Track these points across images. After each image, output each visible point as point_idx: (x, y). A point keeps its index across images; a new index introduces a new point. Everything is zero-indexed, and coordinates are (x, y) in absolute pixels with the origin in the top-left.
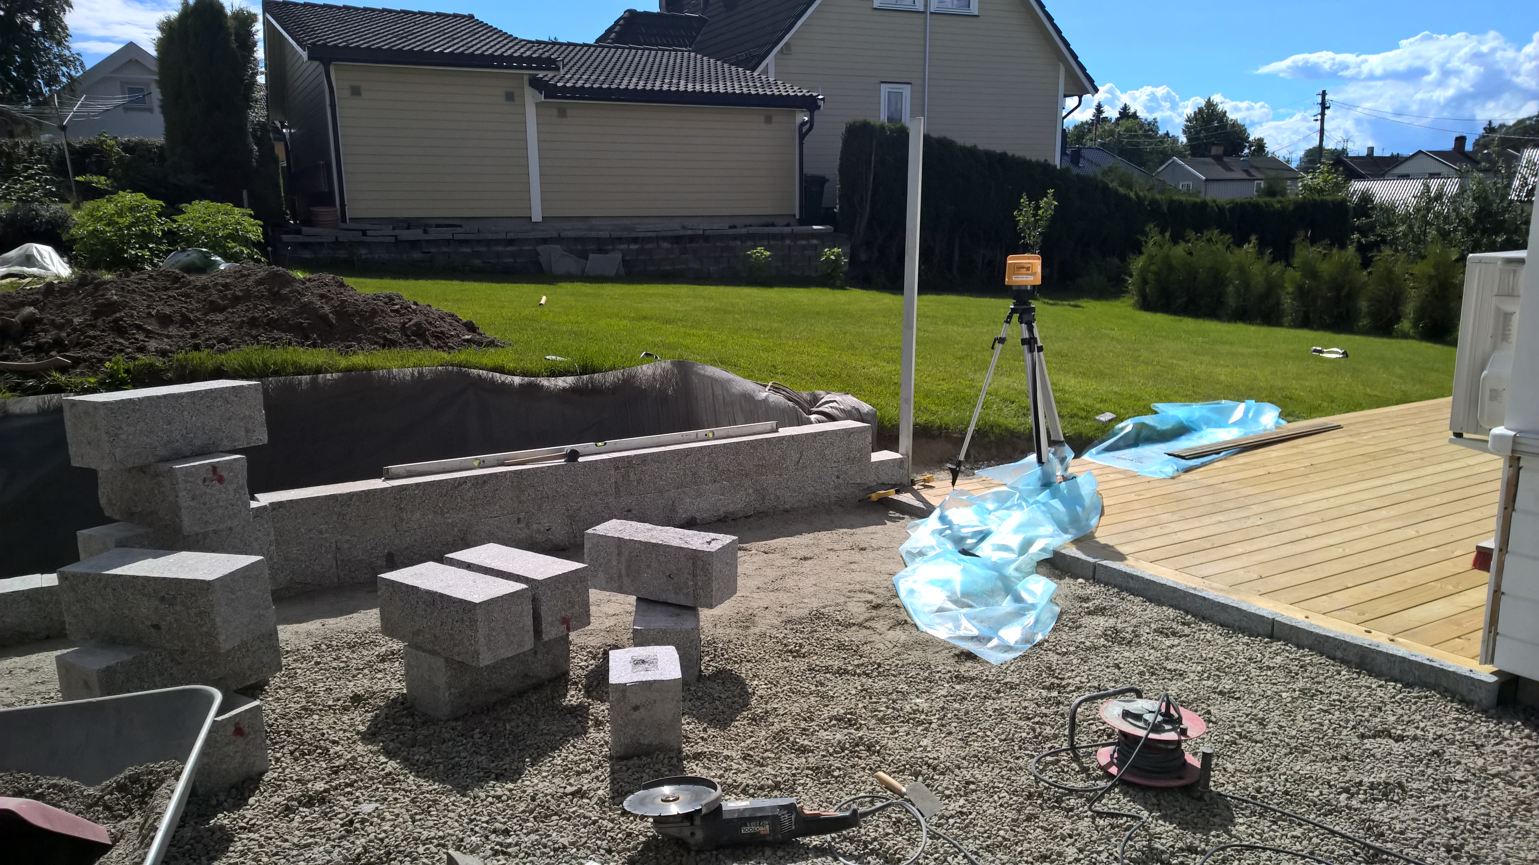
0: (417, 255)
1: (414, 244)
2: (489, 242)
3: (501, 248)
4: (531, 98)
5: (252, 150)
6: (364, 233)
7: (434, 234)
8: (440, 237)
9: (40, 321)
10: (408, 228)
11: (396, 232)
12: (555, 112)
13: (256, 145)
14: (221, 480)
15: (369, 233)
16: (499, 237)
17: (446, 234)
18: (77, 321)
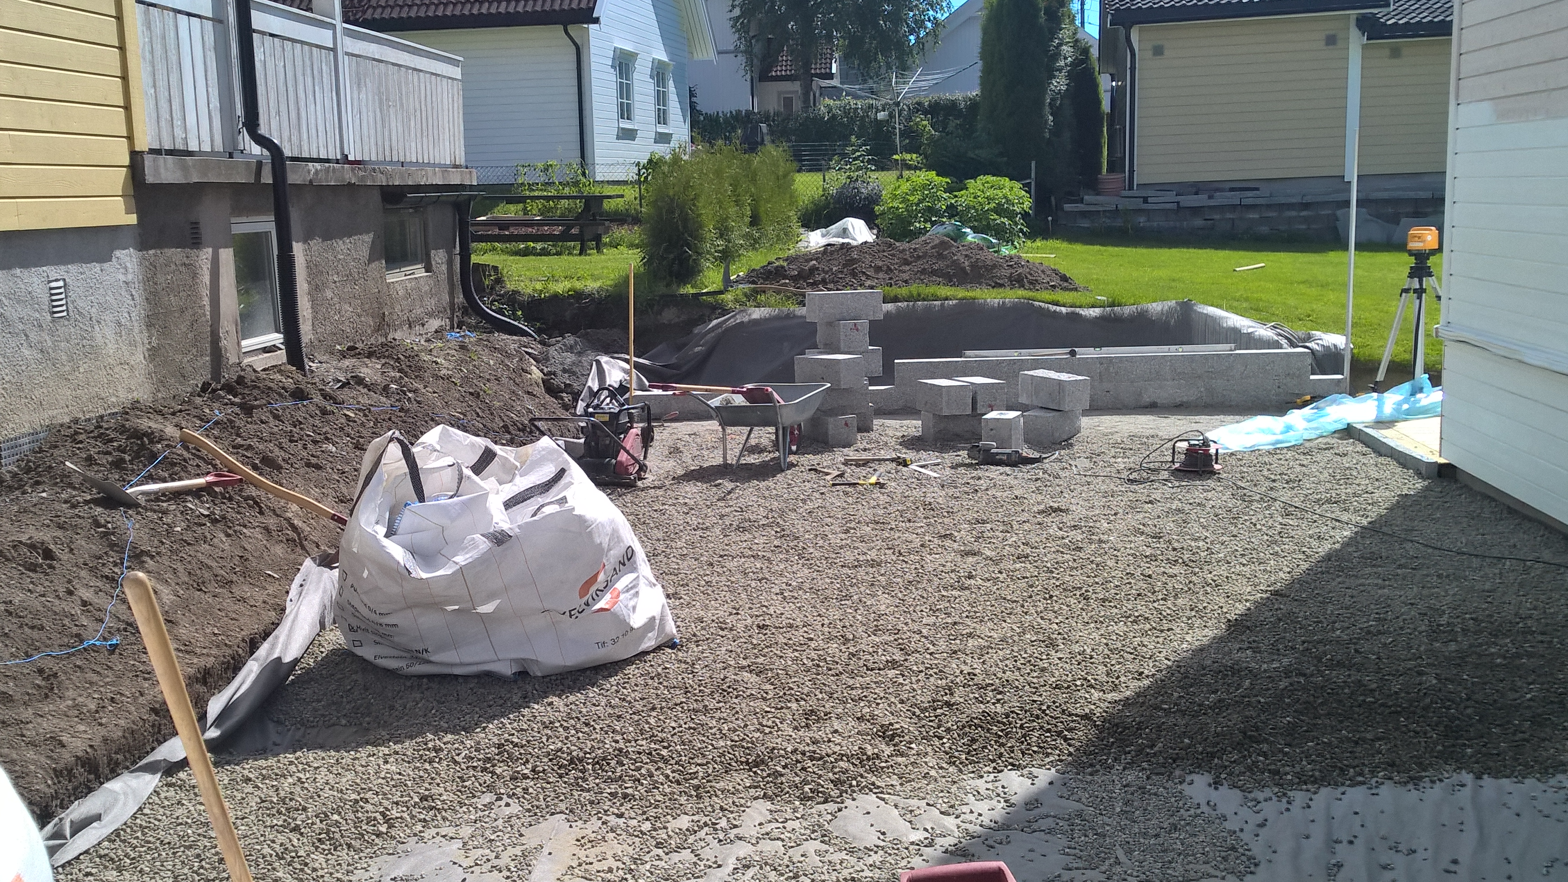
0: (1198, 222)
1: (1196, 211)
2: (1282, 207)
3: (1294, 213)
4: (1356, 41)
5: (1046, 121)
6: (1145, 200)
7: (1220, 199)
8: (1225, 202)
9: (817, 269)
10: (1196, 193)
11: (1179, 198)
12: (1387, 52)
13: (1051, 115)
14: (857, 330)
15: (1150, 200)
16: (1294, 200)
17: (1234, 198)
18: (834, 269)
